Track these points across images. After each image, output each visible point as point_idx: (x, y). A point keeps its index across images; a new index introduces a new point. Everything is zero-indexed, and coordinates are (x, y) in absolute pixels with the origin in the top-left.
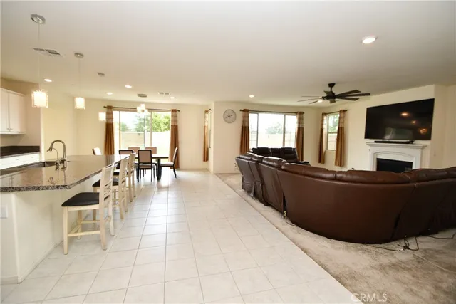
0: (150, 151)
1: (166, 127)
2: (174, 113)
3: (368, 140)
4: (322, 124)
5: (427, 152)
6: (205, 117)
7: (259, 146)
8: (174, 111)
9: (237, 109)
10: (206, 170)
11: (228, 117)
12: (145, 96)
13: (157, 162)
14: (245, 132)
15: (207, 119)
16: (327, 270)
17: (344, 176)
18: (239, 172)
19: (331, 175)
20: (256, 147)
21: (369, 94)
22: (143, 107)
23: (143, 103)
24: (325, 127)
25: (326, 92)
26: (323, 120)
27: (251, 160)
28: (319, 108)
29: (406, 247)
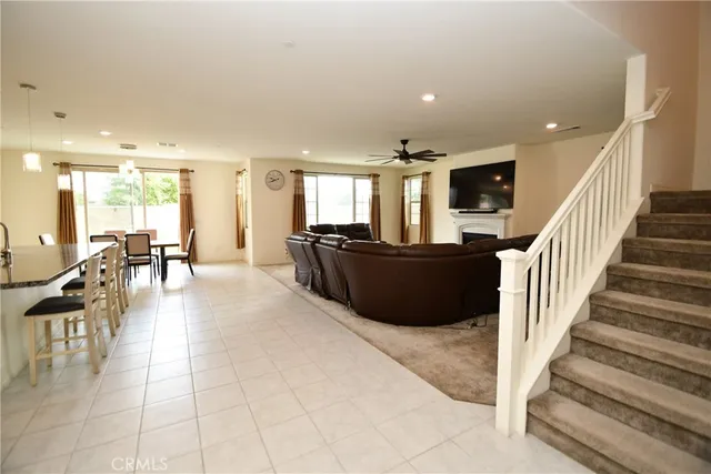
0: (146, 237)
1: (167, 197)
2: (185, 175)
3: (453, 210)
4: (403, 191)
5: (511, 222)
6: (237, 182)
7: (320, 223)
8: (183, 171)
9: (286, 170)
10: (242, 261)
11: (273, 181)
12: (133, 147)
13: (159, 253)
14: (299, 202)
15: (240, 184)
16: (388, 354)
17: (407, 251)
18: (292, 260)
19: (395, 252)
20: (315, 224)
21: (445, 155)
22: (130, 164)
23: (130, 158)
24: (406, 194)
25: (397, 151)
26: (403, 185)
27: (306, 240)
28: (397, 169)
29: (475, 325)
